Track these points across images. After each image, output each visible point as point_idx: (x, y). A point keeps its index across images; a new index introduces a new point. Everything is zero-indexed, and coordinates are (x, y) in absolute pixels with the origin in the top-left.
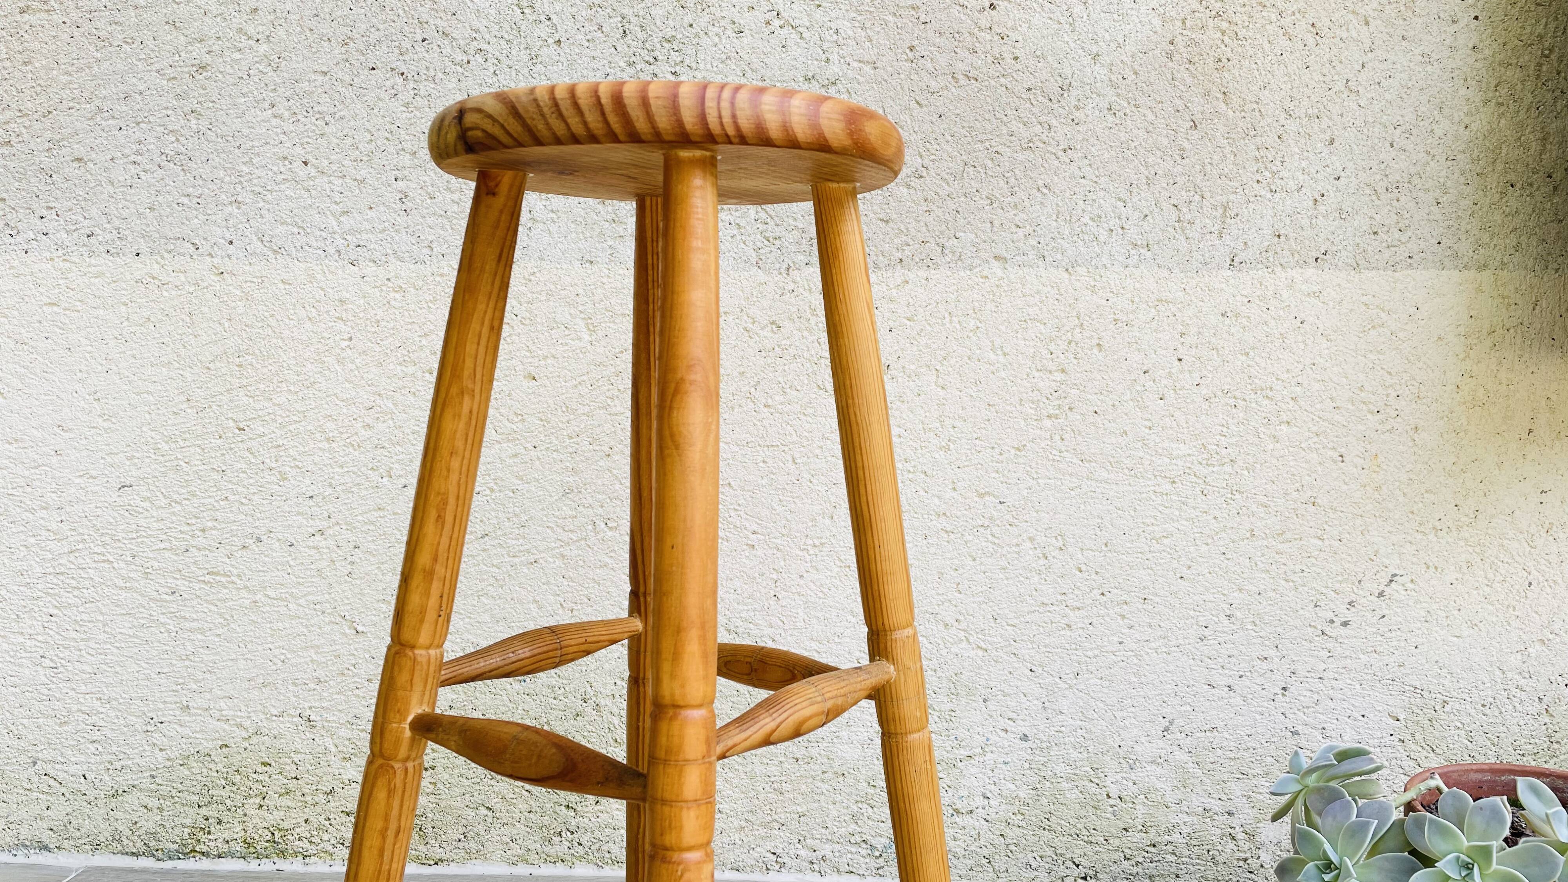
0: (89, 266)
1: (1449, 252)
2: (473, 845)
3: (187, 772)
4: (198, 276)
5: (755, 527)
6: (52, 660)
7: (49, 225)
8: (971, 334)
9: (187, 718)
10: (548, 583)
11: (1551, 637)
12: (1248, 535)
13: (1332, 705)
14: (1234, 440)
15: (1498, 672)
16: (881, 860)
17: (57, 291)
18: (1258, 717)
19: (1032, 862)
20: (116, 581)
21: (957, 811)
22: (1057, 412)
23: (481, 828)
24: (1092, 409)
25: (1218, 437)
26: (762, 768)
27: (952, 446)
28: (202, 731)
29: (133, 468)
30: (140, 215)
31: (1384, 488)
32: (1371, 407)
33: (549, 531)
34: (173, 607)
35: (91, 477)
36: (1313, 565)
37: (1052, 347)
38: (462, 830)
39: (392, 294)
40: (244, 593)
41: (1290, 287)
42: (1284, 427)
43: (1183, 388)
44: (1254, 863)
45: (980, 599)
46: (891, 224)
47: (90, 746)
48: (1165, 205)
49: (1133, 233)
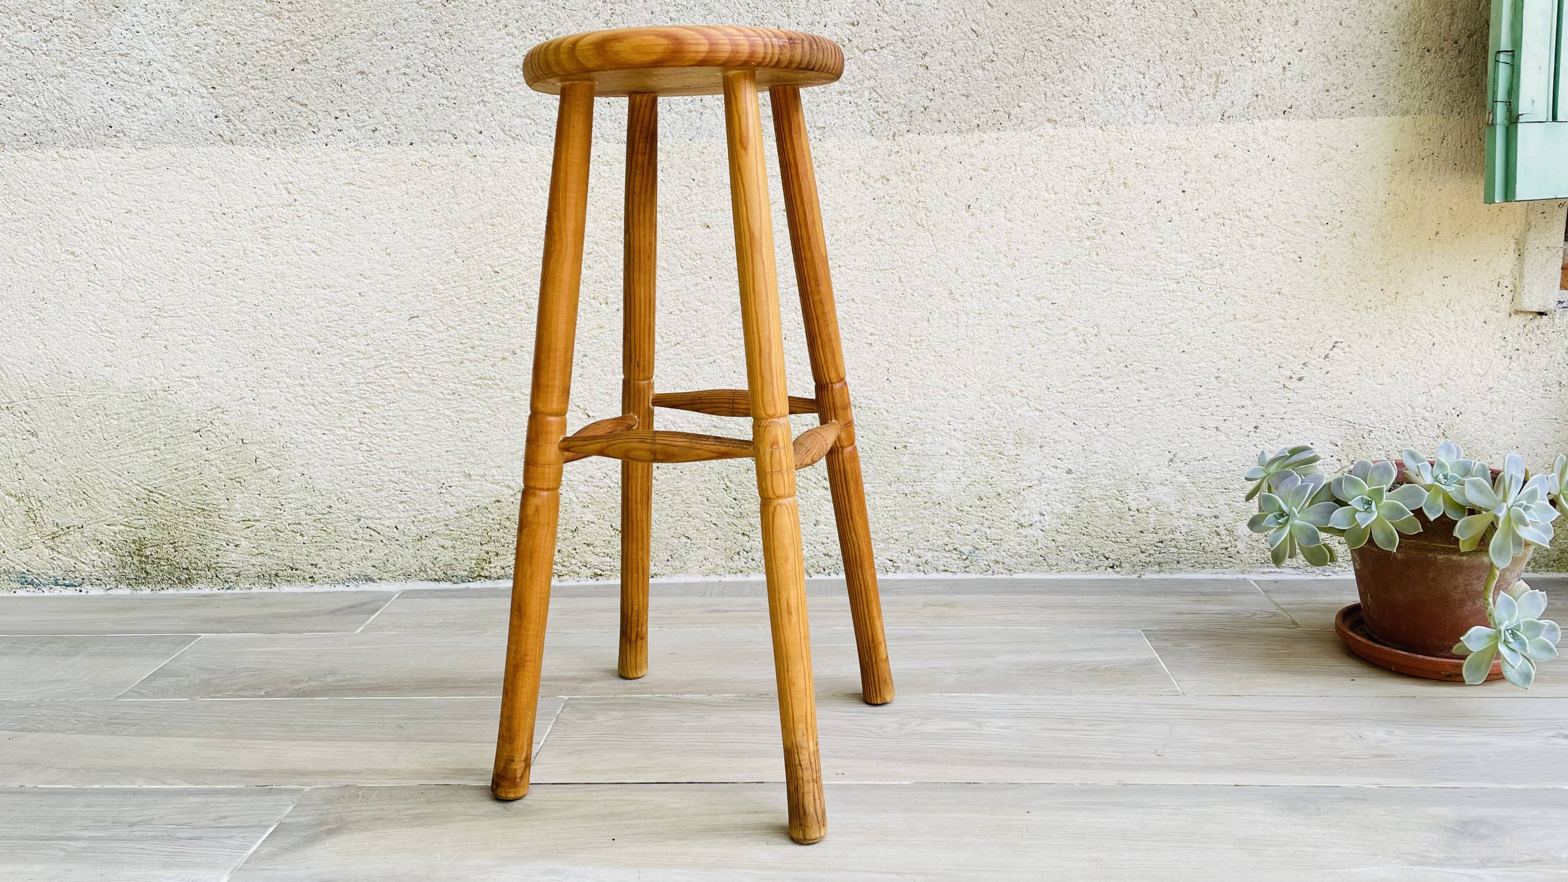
0: (375, 154)
1: (1381, 103)
2: (677, 563)
3: (471, 521)
4: (458, 159)
5: (872, 330)
6: (368, 446)
7: (343, 123)
8: (1030, 179)
9: (469, 483)
10: (724, 377)
11: (1448, 382)
12: (1232, 318)
13: (1290, 437)
14: (1222, 249)
15: (1409, 408)
16: (967, 561)
17: (352, 173)
18: (1237, 448)
19: (1075, 557)
20: (411, 386)
21: (1021, 525)
22: (1094, 234)
23: (683, 551)
24: (1119, 231)
25: (1211, 248)
26: (881, 501)
27: (1017, 264)
28: (480, 491)
29: (418, 304)
30: (411, 114)
31: (1330, 279)
32: (1322, 220)
33: (723, 339)
34: (454, 404)
35: (388, 311)
36: (1278, 338)
37: (1091, 186)
38: (670, 553)
39: (602, 167)
40: (505, 392)
41: (1265, 133)
42: (1259, 238)
43: (1186, 213)
44: (1232, 550)
45: (1037, 375)
46: (970, 98)
47: (399, 506)
48: (1174, 76)
49: (1150, 98)
